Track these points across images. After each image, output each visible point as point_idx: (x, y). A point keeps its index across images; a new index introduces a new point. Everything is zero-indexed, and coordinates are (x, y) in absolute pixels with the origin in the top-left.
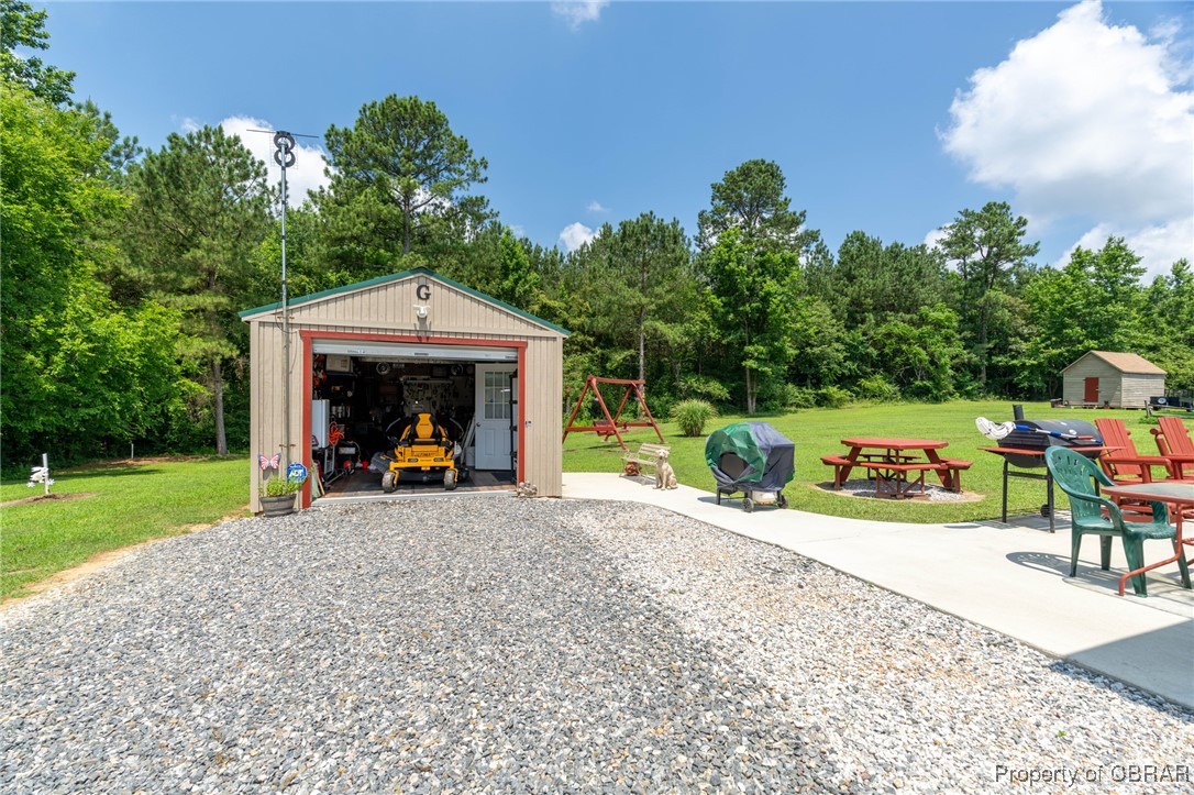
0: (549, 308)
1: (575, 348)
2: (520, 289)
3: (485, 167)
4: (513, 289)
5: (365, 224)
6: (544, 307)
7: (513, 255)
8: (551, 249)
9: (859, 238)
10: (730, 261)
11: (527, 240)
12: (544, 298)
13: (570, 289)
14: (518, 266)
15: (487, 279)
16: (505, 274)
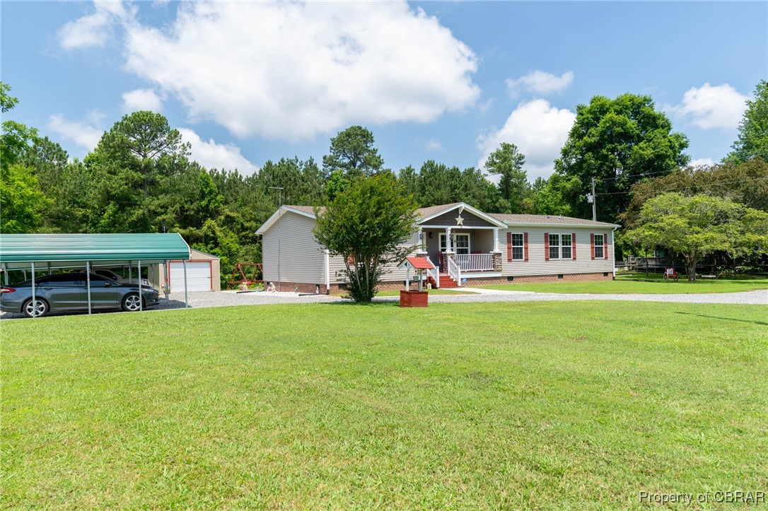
0: (231, 217)
1: (248, 240)
2: (212, 206)
3: (190, 147)
4: (207, 206)
5: (126, 184)
6: (227, 217)
7: (207, 185)
8: (233, 171)
9: (430, 164)
10: (335, 190)
11: (216, 170)
12: (227, 212)
13: (245, 204)
14: (211, 192)
15: (191, 201)
16: (203, 196)
